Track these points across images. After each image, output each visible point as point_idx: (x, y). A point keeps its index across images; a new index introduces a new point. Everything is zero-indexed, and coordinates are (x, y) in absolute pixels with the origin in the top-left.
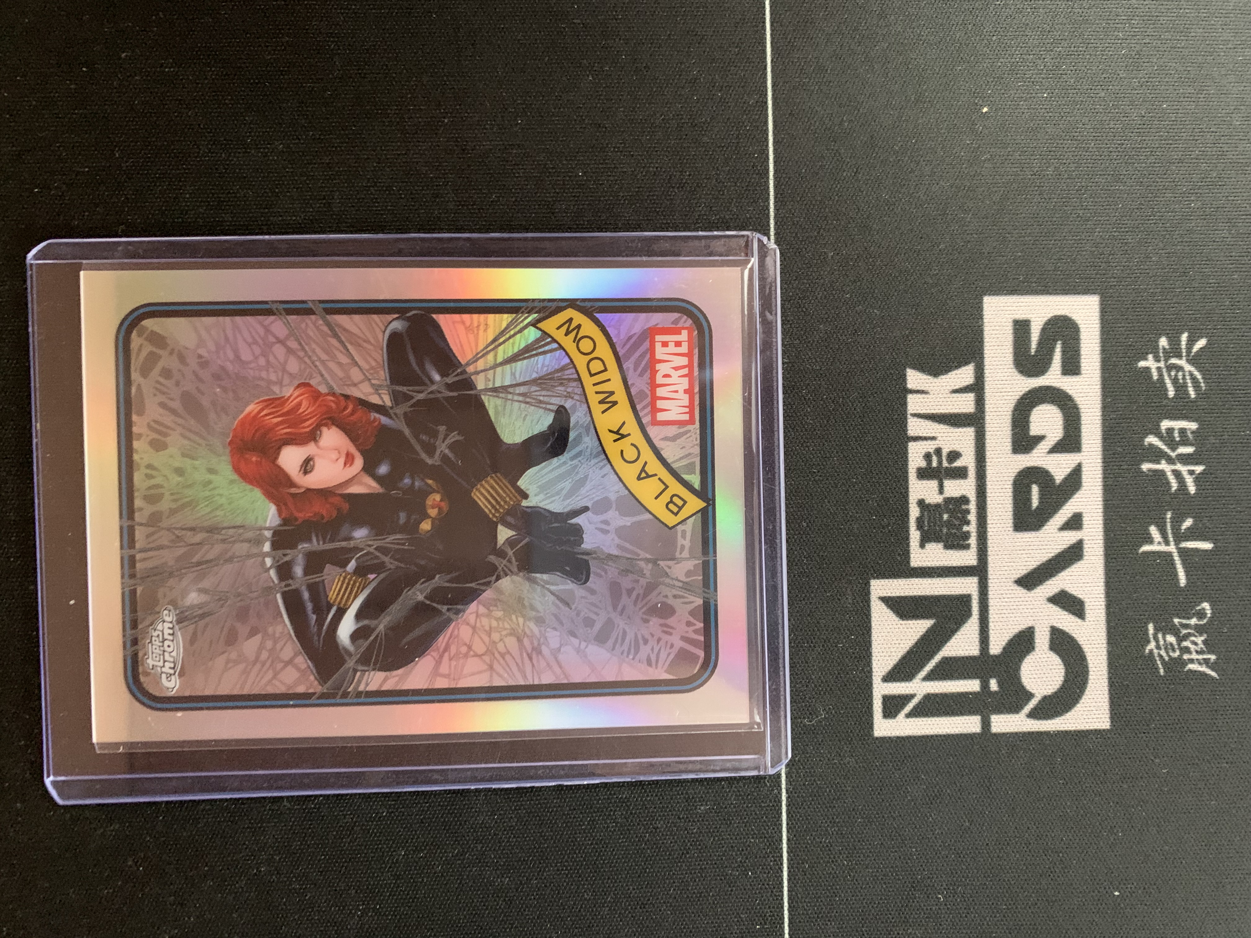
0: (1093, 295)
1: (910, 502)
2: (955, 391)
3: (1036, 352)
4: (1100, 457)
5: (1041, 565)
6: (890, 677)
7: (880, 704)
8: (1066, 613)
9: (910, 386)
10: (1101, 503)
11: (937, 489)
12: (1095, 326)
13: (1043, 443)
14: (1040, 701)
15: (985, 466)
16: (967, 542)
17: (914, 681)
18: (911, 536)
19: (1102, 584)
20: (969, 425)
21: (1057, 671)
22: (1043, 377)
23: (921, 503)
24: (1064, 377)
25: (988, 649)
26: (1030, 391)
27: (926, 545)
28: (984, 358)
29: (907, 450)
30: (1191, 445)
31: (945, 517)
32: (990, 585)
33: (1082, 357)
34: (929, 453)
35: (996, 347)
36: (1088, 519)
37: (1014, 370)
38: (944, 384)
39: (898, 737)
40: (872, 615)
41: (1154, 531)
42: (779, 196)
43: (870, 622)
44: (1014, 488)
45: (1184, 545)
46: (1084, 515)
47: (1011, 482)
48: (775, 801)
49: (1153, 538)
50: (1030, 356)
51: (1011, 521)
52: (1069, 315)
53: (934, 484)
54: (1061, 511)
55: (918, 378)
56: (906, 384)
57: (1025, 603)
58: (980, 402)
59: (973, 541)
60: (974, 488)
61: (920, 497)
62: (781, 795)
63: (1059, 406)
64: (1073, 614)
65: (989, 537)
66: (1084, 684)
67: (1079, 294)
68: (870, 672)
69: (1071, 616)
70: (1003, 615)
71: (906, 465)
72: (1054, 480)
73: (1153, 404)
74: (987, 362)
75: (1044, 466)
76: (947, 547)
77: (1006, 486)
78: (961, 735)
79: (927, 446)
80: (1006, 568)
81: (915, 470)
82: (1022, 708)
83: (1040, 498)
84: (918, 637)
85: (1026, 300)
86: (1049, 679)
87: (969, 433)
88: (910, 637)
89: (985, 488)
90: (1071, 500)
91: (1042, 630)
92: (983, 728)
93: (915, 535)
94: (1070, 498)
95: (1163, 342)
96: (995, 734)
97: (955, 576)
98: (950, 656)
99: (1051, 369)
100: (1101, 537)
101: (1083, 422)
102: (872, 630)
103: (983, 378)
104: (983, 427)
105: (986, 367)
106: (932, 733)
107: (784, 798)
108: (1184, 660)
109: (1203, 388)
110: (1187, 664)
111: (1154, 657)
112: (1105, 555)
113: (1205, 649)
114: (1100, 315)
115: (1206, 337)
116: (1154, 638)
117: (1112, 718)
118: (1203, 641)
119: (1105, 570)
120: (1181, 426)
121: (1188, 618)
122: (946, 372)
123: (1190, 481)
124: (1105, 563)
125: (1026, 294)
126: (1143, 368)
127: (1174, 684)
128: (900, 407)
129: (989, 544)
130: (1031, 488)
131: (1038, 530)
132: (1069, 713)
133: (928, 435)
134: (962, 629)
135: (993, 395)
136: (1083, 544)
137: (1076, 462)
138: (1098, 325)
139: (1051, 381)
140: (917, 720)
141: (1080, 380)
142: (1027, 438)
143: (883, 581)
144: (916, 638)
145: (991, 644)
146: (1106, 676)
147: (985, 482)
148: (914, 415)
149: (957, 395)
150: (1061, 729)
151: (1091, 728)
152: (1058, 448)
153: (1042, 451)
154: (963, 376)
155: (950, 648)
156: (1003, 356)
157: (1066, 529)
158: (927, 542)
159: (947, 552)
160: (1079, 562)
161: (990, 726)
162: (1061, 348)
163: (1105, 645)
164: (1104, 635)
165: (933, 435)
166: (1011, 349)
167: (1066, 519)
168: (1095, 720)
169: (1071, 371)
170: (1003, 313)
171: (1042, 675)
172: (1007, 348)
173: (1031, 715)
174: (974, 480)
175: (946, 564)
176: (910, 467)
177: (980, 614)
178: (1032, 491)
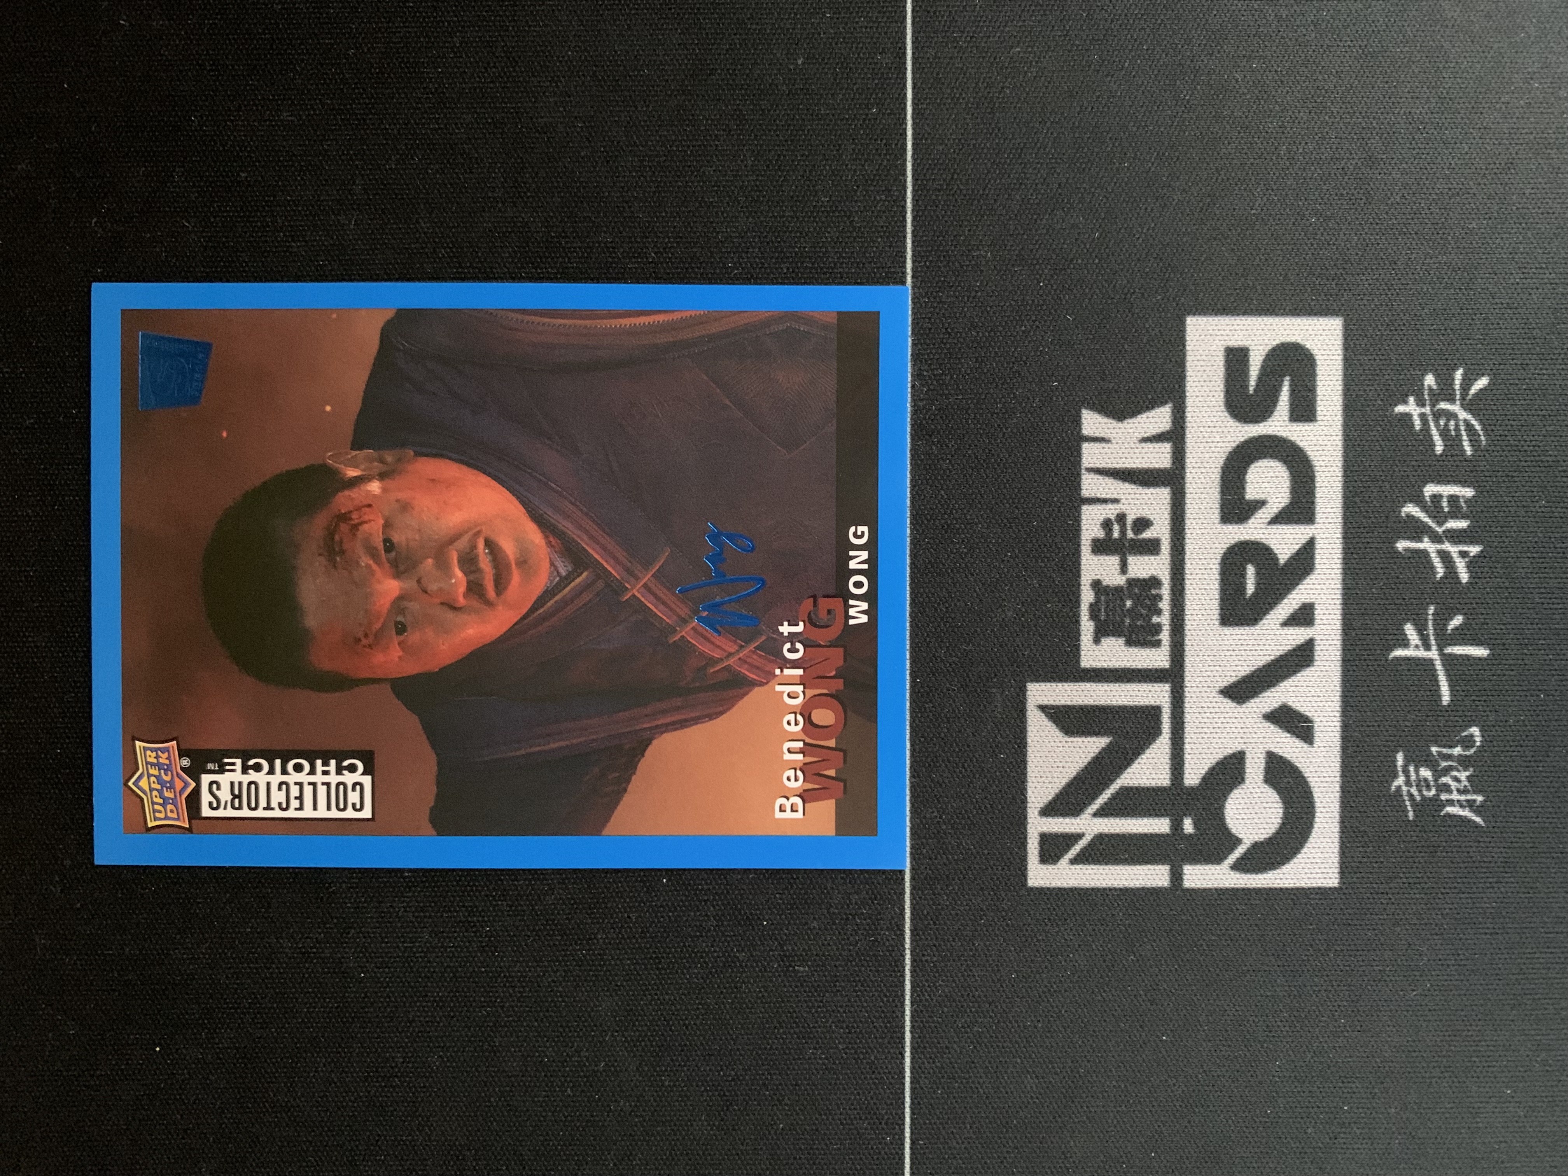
0: (1335, 317)
1: (1082, 583)
2: (1145, 440)
3: (1255, 390)
4: (1340, 530)
5: (1255, 671)
6: (1049, 810)
7: (1036, 845)
8: (1289, 735)
9: (1085, 432)
10: (1339, 592)
11: (1118, 567)
12: (1337, 357)
13: (1263, 510)
14: (1248, 849)
15: (1184, 539)
16: (1157, 638)
17: (1082, 816)
18: (1083, 628)
19: (1338, 698)
20: (1164, 484)
21: (1273, 810)
22: (1265, 423)
23: (1096, 585)
24: (1295, 424)
25: (1182, 778)
26: (1246, 442)
27: (1103, 640)
28: (1186, 396)
29: (1079, 515)
30: (1463, 518)
31: (1129, 603)
32: (1187, 694)
33: (1318, 398)
34: (1110, 520)
35: (1202, 383)
36: (1322, 612)
37: (1226, 414)
38: (1131, 431)
39: (1060, 889)
40: (1029, 729)
41: (1410, 630)
42: (919, 182)
43: (1025, 738)
44: (1222, 569)
45: (1449, 650)
46: (1316, 606)
47: (1219, 561)
48: (897, 966)
49: (1409, 640)
50: (1247, 395)
51: (1217, 612)
52: (1302, 343)
53: (1113, 561)
54: (1286, 601)
55: (1097, 421)
56: (1080, 429)
57: (1235, 720)
58: (1179, 455)
59: (1165, 636)
60: (1169, 567)
61: (1096, 578)
62: (903, 956)
63: (1285, 462)
64: (1297, 737)
65: (1187, 632)
66: (1308, 828)
67: (1315, 315)
68: (1024, 801)
69: (1294, 739)
70: (1203, 735)
71: (1079, 535)
72: (1277, 559)
73: (1414, 463)
74: (1190, 402)
75: (1264, 541)
76: (1129, 643)
77: (1211, 566)
78: (1143, 889)
79: (1107, 511)
80: (1209, 673)
81: (1089, 542)
82: (1226, 858)
83: (1258, 584)
84: (1089, 759)
85: (1244, 322)
86: (1262, 820)
87: (1162, 495)
88: (1078, 759)
89: (1183, 569)
90: (1300, 586)
91: (1255, 756)
92: (1172, 881)
93: (1087, 626)
94: (1298, 584)
95: (1430, 380)
96: (1188, 890)
97: (1140, 681)
98: (1131, 785)
99: (1275, 413)
100: (1339, 637)
101: (1317, 485)
102: (1029, 749)
103: (1184, 422)
104: (1183, 488)
105: (1189, 409)
106: (1104, 885)
107: (908, 961)
108: (1442, 801)
109: (1484, 443)
110: (1444, 806)
111: (1401, 796)
112: (1343, 660)
113: (1469, 787)
114: (1344, 345)
115: (1489, 375)
116: (1403, 771)
117: (1342, 873)
118: (1468, 777)
119: (1343, 681)
120: (1452, 493)
121: (1451, 747)
122: (1134, 414)
123: (1461, 565)
124: (1343, 671)
125: (1244, 314)
126: (1401, 414)
127: (1425, 832)
128: (1072, 459)
129: (1187, 642)
130: (1245, 569)
131: (1253, 625)
132: (1287, 866)
133: (1108, 496)
134: (1148, 751)
135: (1196, 445)
136: (1313, 645)
137: (1308, 537)
138: (1341, 357)
139: (1276, 429)
140: (1084, 867)
141: (1314, 429)
142: (1241, 503)
143: (1043, 684)
144: (1086, 761)
145: (1186, 772)
146: (1337, 819)
147: (1183, 559)
148: (1090, 470)
149: (1149, 445)
150: (1276, 886)
151: (1314, 885)
152: (1282, 518)
153: (1261, 521)
154: (1156, 420)
155: (1131, 775)
156: (1211, 394)
157: (1291, 625)
158: (1104, 636)
159: (1130, 649)
160: (1308, 669)
161: (1182, 879)
162: (1291, 385)
163: (1338, 779)
164: (1338, 765)
165: (1115, 496)
166: (1222, 386)
167: (1291, 611)
168: (1320, 875)
169: (1303, 416)
170: (1211, 339)
171: (1254, 815)
172: (1216, 384)
173: (1236, 867)
174: (1168, 557)
175: (1128, 665)
176: (1083, 538)
177: (1172, 733)
178: (1246, 573)
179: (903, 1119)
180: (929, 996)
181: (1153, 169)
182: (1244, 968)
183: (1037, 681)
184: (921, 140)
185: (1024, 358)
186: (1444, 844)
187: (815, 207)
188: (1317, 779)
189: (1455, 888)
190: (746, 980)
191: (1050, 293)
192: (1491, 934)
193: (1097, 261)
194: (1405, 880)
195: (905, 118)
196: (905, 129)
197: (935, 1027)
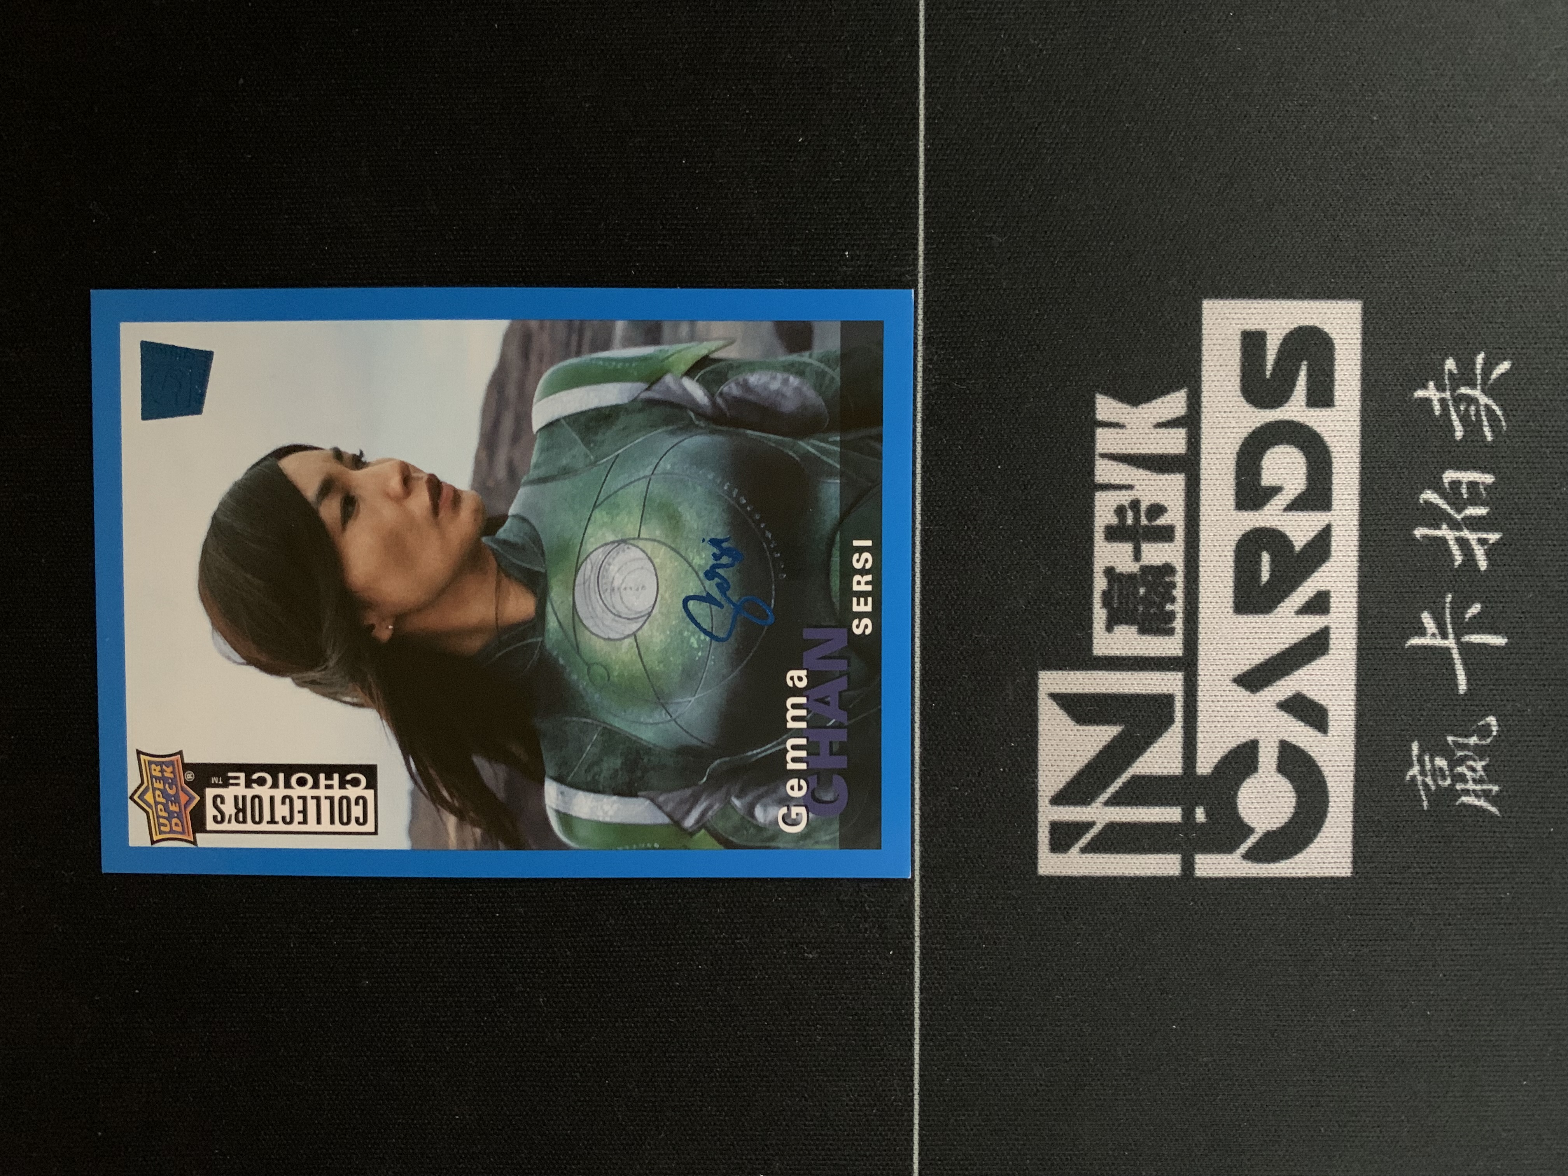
0: (1354, 301)
1: (1095, 570)
2: (1159, 425)
3: (1271, 374)
4: (1357, 517)
5: (1269, 659)
6: (1060, 799)
7: (1047, 833)
8: (1303, 724)
9: (1099, 417)
10: (1356, 579)
11: (1131, 554)
12: (1355, 341)
13: (1279, 496)
14: (1261, 838)
15: (1198, 525)
16: (1170, 626)
17: (1093, 805)
18: (1095, 615)
19: (1353, 687)
20: (1179, 471)
21: (1286, 799)
22: (1282, 408)
23: (1109, 572)
24: (1312, 410)
25: (1195, 767)
26: (1262, 427)
27: (1115, 628)
28: (1201, 381)
29: (1093, 501)
30: (1482, 505)
31: (1142, 591)
32: (1200, 682)
33: (1336, 383)
34: (1123, 506)
35: (1218, 368)
36: (1337, 600)
37: (1242, 399)
39: (1070, 878)
40: (1040, 717)
41: (1427, 619)
42: (932, 163)
43: (1036, 726)
44: (1236, 556)
45: (1466, 638)
46: (1332, 594)
47: (1234, 548)
48: (906, 953)
49: (1425, 628)
50: (1265, 380)
51: (1232, 600)
52: (1320, 326)
53: (1127, 548)
54: (1300, 589)
55: (1111, 406)
56: (1095, 414)
57: (1248, 709)
58: (1194, 441)
59: (1178, 624)
60: (1183, 554)
61: (1109, 565)
62: (913, 944)
63: (1302, 448)
64: (1312, 725)
65: (1200, 620)
66: (1321, 817)
67: (1334, 298)
68: (1035, 791)
69: (1308, 728)
70: (1216, 724)
71: (1092, 522)
72: (1293, 547)
73: (1433, 449)
74: (1206, 387)
75: (1280, 528)
76: (1143, 631)
77: (1226, 553)
78: (1155, 878)
79: (1121, 498)
80: (1222, 662)
81: (1102, 529)
82: (1237, 847)
83: (1273, 572)
84: (1101, 747)
85: (1261, 305)
86: (1275, 810)
87: (1176, 482)
88: (1089, 747)
89: (1198, 556)
90: (1316, 574)
91: (1269, 745)
92: (1183, 870)
93: (1100, 614)
94: (1313, 572)
95: (1450, 364)
96: (1199, 879)
97: (1152, 670)
98: (1143, 773)
99: (1292, 398)
100: (1354, 625)
101: (1334, 471)
102: (1039, 737)
103: (1200, 407)
104: (1198, 474)
105: (1204, 394)
106: (1115, 874)
107: (917, 949)
108: (1457, 790)
109: (1505, 428)
110: (1460, 796)
111: (1416, 785)
112: (1359, 649)
113: (1485, 777)
114: (1363, 328)
115: (1511, 359)
116: (1418, 761)
117: (1355, 862)
118: (1483, 767)
119: (1358, 669)
120: (1471, 479)
121: (1466, 736)
122: (1149, 399)
123: (1480, 553)
124: (1359, 659)
125: (1261, 297)
126: (1421, 399)
127: (1440, 821)
128: (1086, 445)
129: (1200, 630)
130: (1260, 556)
131: (1268, 612)
132: (1299, 855)
133: (1122, 483)
134: (1160, 740)
135: (1211, 431)
136: (1329, 633)
137: (1324, 524)
138: (1360, 341)
139: (1292, 414)
140: (1096, 856)
141: (1332, 414)
142: (1257, 490)
143: (1054, 672)
144: (1098, 749)
145: (1199, 760)
146: (1351, 808)
147: (1198, 546)
148: (1103, 456)
149: (1163, 430)
150: (1288, 875)
151: (1327, 875)
152: (1298, 505)
153: (1276, 508)
154: (1172, 405)
155: (1143, 764)
156: (1227, 379)
157: (1306, 613)
158: (1116, 624)
159: (1144, 637)
160: (1323, 658)
161: (1194, 869)
162: (1308, 370)
163: (1352, 768)
164: (1352, 754)
165: (1129, 482)
166: (1238, 371)
167: (1307, 599)
168: (1333, 865)
169: (1321, 401)
170: (1228, 322)
171: (1266, 804)
172: (1233, 369)
173: (1248, 856)
174: (1183, 545)
175: (1141, 653)
176: (1096, 524)
177: (1185, 721)
178: (1261, 560)
179: (911, 1105)
180: (939, 983)
181: (1170, 149)
182: (1256, 958)
183: (1049, 669)
184: (934, 119)
185: (1038, 342)
186: (1459, 834)
187: (826, 188)
188: (1330, 768)
189: (1469, 878)
190: (755, 967)
191: (1064, 275)
192: (1505, 924)
193: (1112, 243)
194: (1418, 870)
195: (917, 97)
196: (918, 109)
197: (945, 1014)
